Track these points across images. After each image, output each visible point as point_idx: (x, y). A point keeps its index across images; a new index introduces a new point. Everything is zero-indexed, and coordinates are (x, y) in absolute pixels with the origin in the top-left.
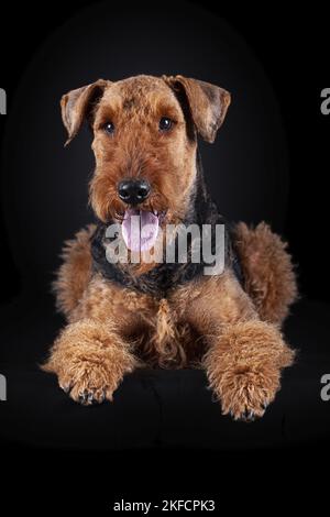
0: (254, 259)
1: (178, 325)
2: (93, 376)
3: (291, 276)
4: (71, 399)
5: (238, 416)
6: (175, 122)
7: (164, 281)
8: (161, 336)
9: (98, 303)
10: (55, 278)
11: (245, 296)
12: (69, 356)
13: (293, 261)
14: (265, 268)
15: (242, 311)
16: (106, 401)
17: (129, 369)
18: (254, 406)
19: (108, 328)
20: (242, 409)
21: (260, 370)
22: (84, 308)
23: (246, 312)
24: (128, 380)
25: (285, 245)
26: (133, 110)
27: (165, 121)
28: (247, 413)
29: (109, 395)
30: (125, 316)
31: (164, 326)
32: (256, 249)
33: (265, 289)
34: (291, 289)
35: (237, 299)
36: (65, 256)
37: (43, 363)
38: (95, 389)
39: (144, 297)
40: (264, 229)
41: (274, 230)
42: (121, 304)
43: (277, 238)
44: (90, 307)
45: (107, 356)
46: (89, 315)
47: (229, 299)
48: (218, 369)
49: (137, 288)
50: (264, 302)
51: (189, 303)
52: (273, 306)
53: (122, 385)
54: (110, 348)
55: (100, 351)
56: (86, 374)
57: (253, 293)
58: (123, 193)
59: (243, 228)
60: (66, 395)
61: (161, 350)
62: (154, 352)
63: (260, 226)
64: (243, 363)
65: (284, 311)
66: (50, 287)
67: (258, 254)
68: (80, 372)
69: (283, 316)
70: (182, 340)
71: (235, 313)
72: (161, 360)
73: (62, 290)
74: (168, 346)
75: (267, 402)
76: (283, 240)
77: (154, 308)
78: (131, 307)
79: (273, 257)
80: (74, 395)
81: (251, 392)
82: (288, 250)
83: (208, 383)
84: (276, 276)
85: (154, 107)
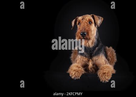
0: (109, 53)
1: (93, 65)
2: (76, 74)
3: (116, 57)
4: (72, 79)
5: (103, 82)
6: (92, 23)
7: (91, 55)
8: (90, 66)
9: (78, 60)
10: (71, 56)
11: (107, 60)
12: (72, 70)
13: (116, 54)
14: (111, 55)
15: (106, 63)
16: (78, 79)
17: (83, 73)
18: (106, 80)
19: (80, 65)
20: (104, 80)
21: (108, 73)
22: (75, 61)
23: (107, 63)
24: (83, 75)
25: (115, 51)
26: (84, 20)
27: (90, 22)
28: (105, 81)
29: (79, 78)
30: (83, 62)
31: (91, 64)
32: (109, 51)
33: (111, 59)
34: (115, 60)
35: (105, 60)
36: (72, 52)
37: (67, 71)
38: (76, 77)
39: (87, 58)
40: (111, 48)
41: (113, 48)
42: (82, 60)
43: (113, 50)
44: (76, 61)
45: (79, 70)
46: (76, 62)
47: (103, 60)
48: (100, 73)
49: (86, 56)
50: (110, 62)
51: (96, 60)
52: (112, 63)
53: (82, 76)
54: (80, 69)
55: (78, 69)
56: (75, 74)
57: (108, 60)
58: (81, 35)
59: (107, 48)
60: (71, 77)
61: (90, 69)
62: (89, 70)
63: (110, 47)
64: (104, 72)
65: (114, 64)
66: (69, 58)
67: (110, 52)
68: (74, 73)
69: (114, 65)
70: (94, 68)
71: (105, 63)
72: (90, 72)
73: (72, 58)
74: (91, 69)
75: (109, 79)
76: (114, 50)
77: (89, 61)
78: (84, 60)
79: (112, 53)
80: (72, 77)
81: (106, 77)
82: (115, 52)
83: (98, 76)
84: (113, 57)
85: (87, 19)
